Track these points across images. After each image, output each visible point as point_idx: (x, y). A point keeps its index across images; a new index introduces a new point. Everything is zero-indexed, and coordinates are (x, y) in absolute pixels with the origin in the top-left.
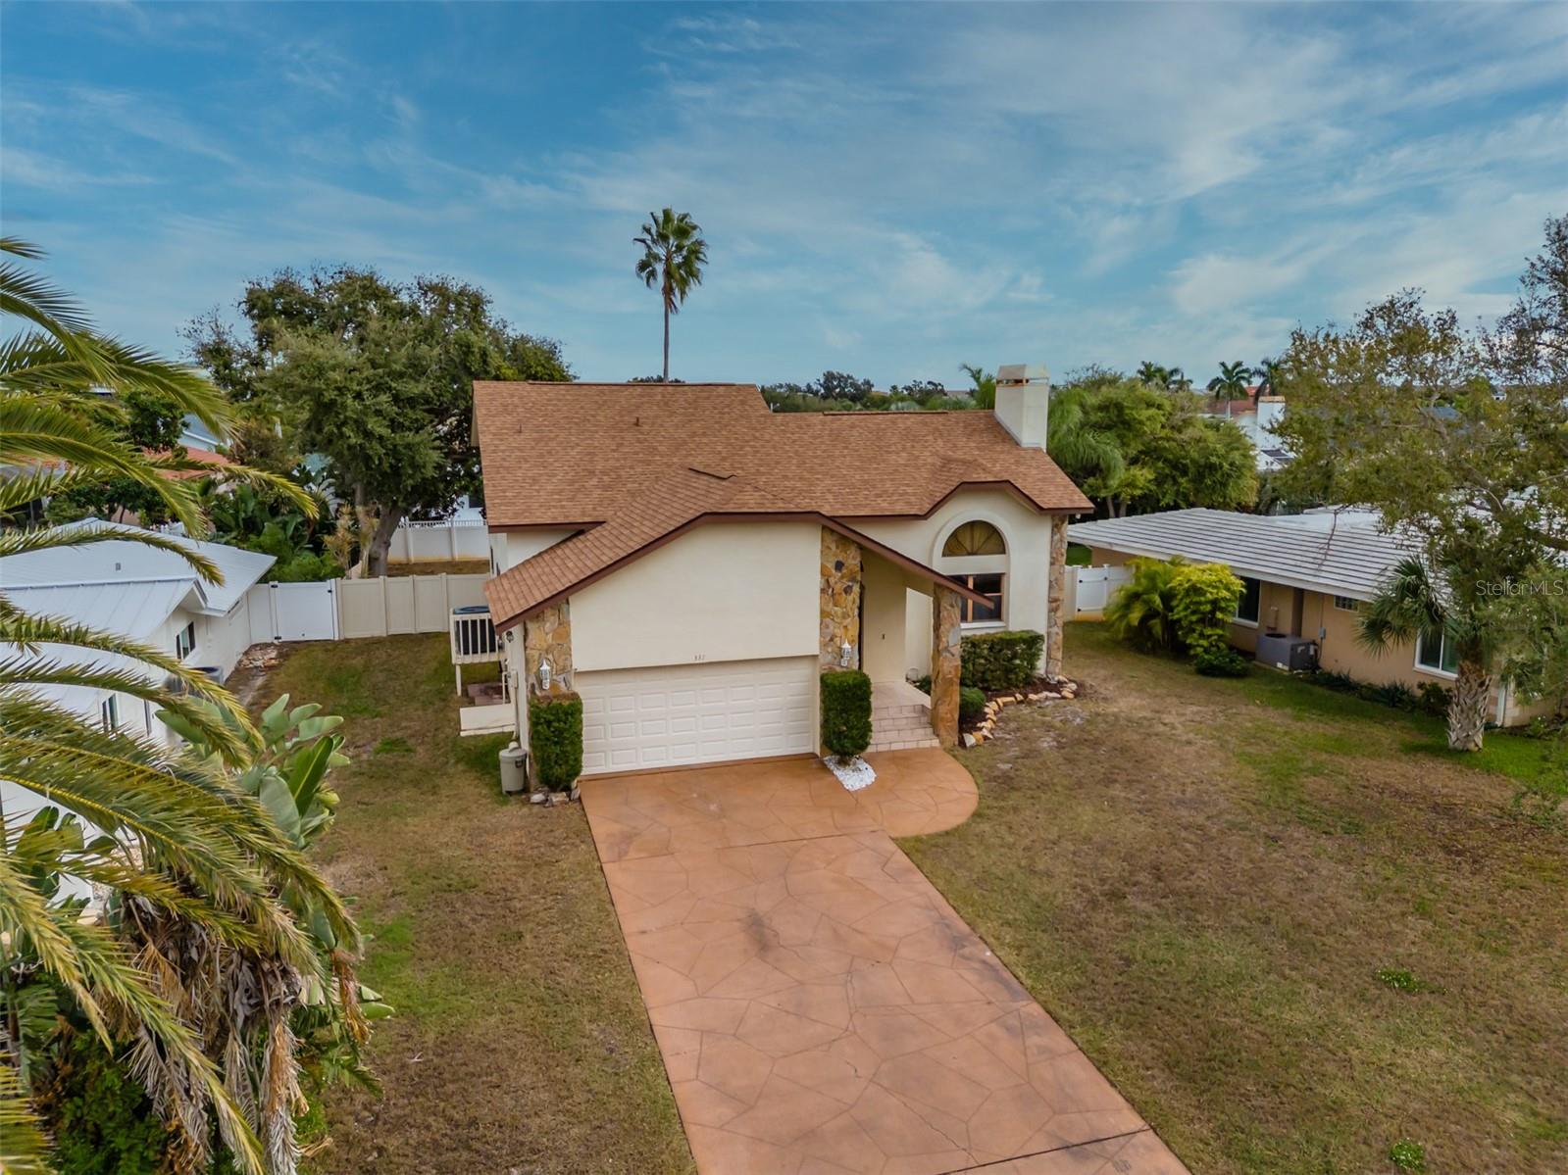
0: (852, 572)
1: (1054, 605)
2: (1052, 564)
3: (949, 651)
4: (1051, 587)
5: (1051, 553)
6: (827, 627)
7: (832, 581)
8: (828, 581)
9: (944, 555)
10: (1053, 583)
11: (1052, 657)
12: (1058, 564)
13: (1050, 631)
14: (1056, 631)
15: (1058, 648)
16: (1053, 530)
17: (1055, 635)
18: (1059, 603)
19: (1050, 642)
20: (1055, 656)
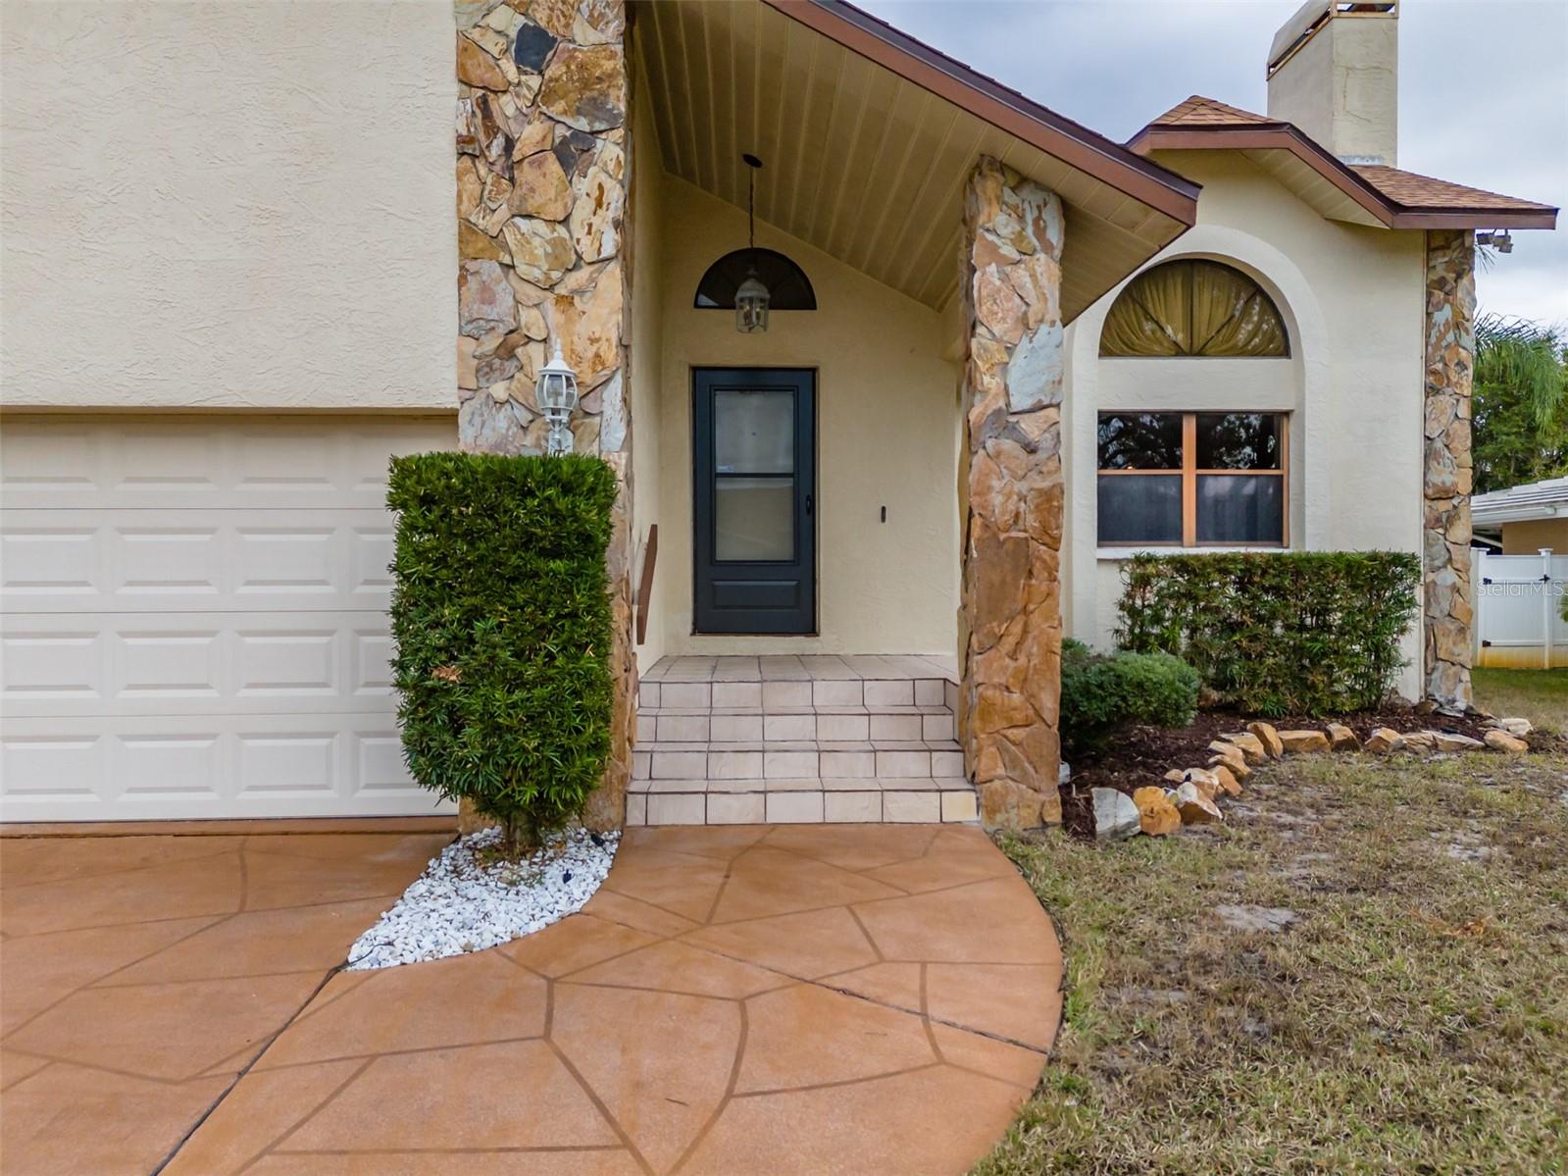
1: (1443, 506)
2: (1431, 391)
3: (1011, 430)
4: (1429, 456)
5: (1428, 360)
6: (487, 296)
7: (506, 106)
8: (484, 104)
9: (1105, 351)
10: (1439, 444)
11: (1441, 655)
12: (1449, 390)
13: (1434, 582)
14: (1449, 582)
15: (1462, 630)
16: (1429, 295)
17: (1448, 592)
18: (1455, 502)
19: (1435, 611)
20: (1453, 654)
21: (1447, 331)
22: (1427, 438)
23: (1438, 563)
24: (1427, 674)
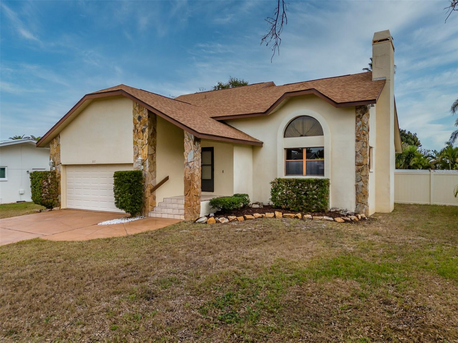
0: (145, 122)
1: (360, 167)
2: (357, 141)
3: (188, 165)
4: (357, 156)
5: (356, 134)
6: (136, 149)
7: (137, 126)
9: (285, 136)
10: (358, 153)
11: (359, 201)
12: (361, 141)
13: (358, 185)
14: (361, 185)
15: (364, 196)
16: (356, 119)
17: (361, 187)
18: (363, 166)
19: (358, 191)
20: (362, 201)
21: (360, 127)
22: (356, 152)
23: (359, 180)
24: (356, 206)
